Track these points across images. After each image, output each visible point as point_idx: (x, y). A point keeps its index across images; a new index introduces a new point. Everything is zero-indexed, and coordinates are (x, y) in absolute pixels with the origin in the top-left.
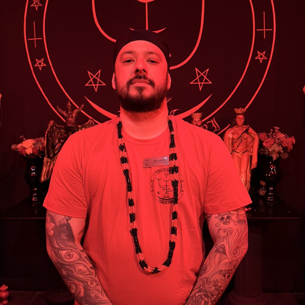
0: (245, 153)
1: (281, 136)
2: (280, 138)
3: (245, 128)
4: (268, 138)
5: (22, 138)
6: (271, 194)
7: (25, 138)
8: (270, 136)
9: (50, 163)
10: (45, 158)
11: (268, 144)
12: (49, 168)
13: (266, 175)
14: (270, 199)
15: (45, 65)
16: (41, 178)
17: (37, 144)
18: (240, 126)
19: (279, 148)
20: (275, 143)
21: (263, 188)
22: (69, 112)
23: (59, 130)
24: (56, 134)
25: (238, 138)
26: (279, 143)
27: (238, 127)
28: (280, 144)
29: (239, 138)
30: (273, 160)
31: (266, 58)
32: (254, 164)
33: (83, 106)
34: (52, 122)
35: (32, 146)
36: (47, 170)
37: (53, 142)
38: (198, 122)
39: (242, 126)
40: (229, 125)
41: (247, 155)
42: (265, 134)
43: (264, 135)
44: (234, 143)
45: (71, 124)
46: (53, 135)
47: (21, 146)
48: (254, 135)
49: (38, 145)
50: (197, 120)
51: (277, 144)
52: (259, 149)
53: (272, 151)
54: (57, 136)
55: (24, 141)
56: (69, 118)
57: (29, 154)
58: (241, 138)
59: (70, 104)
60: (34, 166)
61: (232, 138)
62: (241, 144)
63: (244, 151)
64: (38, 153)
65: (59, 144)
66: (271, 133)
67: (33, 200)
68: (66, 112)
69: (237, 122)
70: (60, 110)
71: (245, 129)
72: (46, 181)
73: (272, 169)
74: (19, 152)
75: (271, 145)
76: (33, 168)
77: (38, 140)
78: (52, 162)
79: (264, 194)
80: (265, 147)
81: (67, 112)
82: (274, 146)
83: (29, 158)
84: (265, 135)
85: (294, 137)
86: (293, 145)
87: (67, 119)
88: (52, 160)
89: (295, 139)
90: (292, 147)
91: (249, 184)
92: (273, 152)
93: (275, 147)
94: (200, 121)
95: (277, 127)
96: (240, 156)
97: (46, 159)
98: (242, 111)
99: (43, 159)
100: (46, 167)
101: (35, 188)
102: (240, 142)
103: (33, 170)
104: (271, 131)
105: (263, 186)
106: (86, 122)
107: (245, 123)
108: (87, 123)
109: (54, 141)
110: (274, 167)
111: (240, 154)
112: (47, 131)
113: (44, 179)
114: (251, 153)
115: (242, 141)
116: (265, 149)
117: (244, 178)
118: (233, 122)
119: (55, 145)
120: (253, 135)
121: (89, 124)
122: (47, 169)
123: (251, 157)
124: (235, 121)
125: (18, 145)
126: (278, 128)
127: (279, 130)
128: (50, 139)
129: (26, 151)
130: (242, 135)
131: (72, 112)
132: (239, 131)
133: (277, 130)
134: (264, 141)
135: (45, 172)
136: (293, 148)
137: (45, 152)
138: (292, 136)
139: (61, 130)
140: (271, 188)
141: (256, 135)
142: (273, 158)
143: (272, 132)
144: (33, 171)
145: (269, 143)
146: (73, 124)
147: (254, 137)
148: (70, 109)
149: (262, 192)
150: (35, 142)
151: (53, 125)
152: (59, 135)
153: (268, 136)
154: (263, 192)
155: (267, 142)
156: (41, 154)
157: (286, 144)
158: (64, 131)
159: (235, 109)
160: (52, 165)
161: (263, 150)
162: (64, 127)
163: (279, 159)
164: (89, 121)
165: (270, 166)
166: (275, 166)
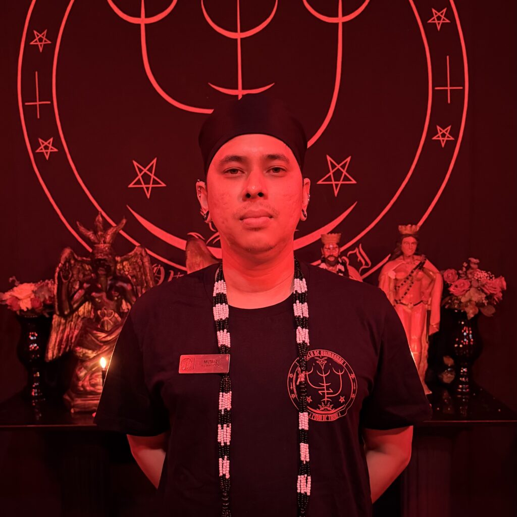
0: (419, 305)
1: (482, 275)
2: (479, 279)
3: (417, 260)
4: (458, 279)
5: (13, 281)
6: (463, 379)
7: (18, 281)
8: (463, 276)
9: (64, 326)
10: (55, 316)
11: (459, 289)
12: (61, 335)
13: (456, 346)
14: (462, 389)
15: (56, 150)
16: (48, 352)
17: (41, 292)
18: (409, 256)
19: (480, 296)
20: (471, 287)
21: (449, 369)
22: (99, 233)
23: (82, 266)
24: (75, 272)
25: (405, 279)
26: (479, 287)
27: (405, 258)
28: (480, 289)
29: (408, 279)
30: (469, 319)
31: (452, 138)
32: (435, 325)
33: (124, 221)
34: (67, 252)
35: (31, 294)
36: (58, 340)
37: (70, 286)
38: (334, 251)
39: (413, 258)
40: (390, 255)
41: (421, 310)
42: (453, 271)
43: (452, 274)
44: (399, 287)
45: (102, 255)
46: (70, 276)
47: (10, 295)
48: (433, 272)
49: (43, 293)
50: (331, 246)
51: (476, 288)
52: (442, 299)
53: (467, 302)
54: (78, 277)
55: (16, 286)
56: (99, 244)
57: (25, 310)
58: (410, 278)
59: (101, 219)
60: (34, 332)
61: (394, 278)
62: (411, 289)
63: (417, 302)
64: (41, 308)
65: (80, 291)
66: (464, 269)
67: (33, 394)
68: (93, 233)
69: (403, 251)
70: (82, 229)
71: (418, 263)
72: (56, 358)
73: (465, 334)
74: (7, 305)
75: (465, 292)
76: (33, 336)
77: (42, 284)
78: (67, 325)
79: (452, 379)
80: (452, 294)
81: (95, 233)
82: (470, 293)
83: (26, 316)
84: (454, 273)
85: (503, 278)
86: (503, 291)
87: (96, 245)
88: (68, 321)
89: (506, 280)
90: (501, 295)
91: (426, 361)
92: (468, 304)
93: (472, 295)
94: (336, 247)
95: (475, 258)
96: (409, 311)
97: (56, 319)
98: (413, 229)
99: (51, 319)
100: (57, 332)
101: (36, 373)
102: (409, 285)
103: (32, 338)
104: (463, 266)
105: (449, 365)
106: (131, 251)
107: (417, 252)
108: (132, 253)
109: (72, 287)
110: (469, 331)
111: (409, 306)
112: (59, 268)
113: (53, 355)
114: (428, 305)
115: (412, 283)
116: (453, 298)
117: (417, 351)
118: (396, 250)
119: (73, 293)
120: (431, 273)
121: (136, 254)
122: (59, 336)
123: (429, 312)
124: (401, 247)
125: (6, 293)
126: (477, 261)
127: (478, 264)
128: (64, 281)
129: (19, 305)
130: (412, 272)
131: (104, 233)
132: (407, 265)
133: (475, 264)
134: (452, 283)
135: (56, 342)
136: (502, 297)
137: (55, 304)
138: (501, 276)
139: (84, 265)
140: (464, 370)
141: (438, 273)
142: (468, 315)
143: (466, 267)
144: (33, 342)
145: (461, 287)
146: (107, 255)
147: (435, 277)
148: (101, 227)
149: (447, 377)
150: (36, 289)
151: (69, 256)
152: (81, 276)
153: (459, 274)
154: (449, 377)
155: (456, 286)
156: (48, 311)
157: (490, 290)
158: (91, 268)
159: (400, 226)
160: (68, 330)
161: (450, 301)
162: (89, 259)
163: (478, 316)
164: (135, 250)
165: (463, 329)
166: (470, 329)
